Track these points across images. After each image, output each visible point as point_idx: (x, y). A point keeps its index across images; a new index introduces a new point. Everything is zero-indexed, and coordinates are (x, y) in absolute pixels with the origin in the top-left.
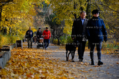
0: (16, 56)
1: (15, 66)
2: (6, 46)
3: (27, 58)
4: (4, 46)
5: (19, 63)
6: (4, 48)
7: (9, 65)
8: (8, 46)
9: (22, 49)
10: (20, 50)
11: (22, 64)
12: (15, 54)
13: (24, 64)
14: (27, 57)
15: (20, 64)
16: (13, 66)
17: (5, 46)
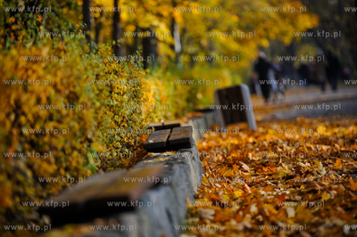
0: (230, 172)
1: (233, 222)
2: (171, 127)
3: (288, 178)
4: (157, 128)
5: (254, 209)
6: (163, 137)
7: (202, 221)
8: (178, 125)
9: (251, 133)
10: (243, 136)
11: (268, 208)
12: (220, 164)
13: (277, 208)
14: (286, 169)
15: (261, 212)
16: (223, 223)
17: (164, 127)
